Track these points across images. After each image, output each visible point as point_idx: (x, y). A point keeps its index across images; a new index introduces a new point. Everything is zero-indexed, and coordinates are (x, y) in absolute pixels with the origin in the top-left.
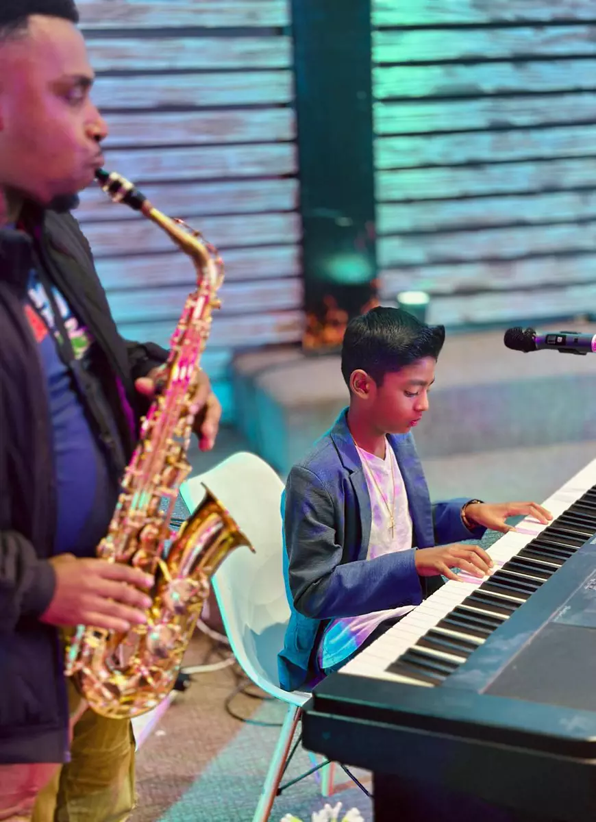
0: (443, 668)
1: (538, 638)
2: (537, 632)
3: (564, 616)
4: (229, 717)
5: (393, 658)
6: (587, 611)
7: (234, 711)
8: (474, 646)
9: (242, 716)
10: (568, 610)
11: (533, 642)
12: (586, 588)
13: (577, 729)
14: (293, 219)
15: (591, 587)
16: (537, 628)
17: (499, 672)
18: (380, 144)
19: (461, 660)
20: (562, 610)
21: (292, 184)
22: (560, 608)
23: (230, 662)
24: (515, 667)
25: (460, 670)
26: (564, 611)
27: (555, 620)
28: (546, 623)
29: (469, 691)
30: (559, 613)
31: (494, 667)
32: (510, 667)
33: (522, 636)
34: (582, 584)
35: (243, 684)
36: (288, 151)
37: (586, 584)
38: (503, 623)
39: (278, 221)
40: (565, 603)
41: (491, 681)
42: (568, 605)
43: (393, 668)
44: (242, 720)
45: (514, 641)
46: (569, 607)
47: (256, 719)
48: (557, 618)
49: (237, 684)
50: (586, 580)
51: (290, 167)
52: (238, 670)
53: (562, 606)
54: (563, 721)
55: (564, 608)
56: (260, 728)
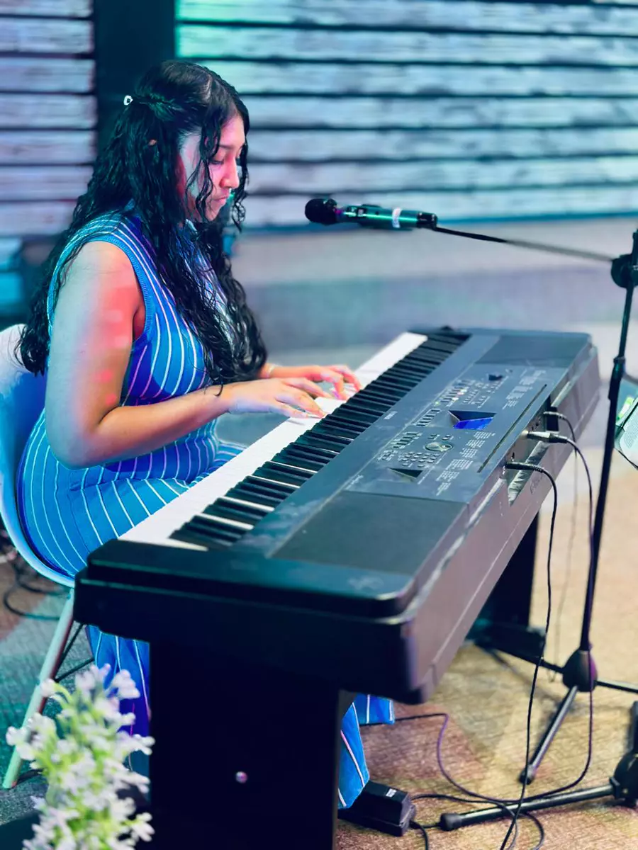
0: (230, 534)
1: (328, 505)
2: (328, 500)
3: (357, 485)
4: (8, 612)
5: (178, 526)
6: (380, 480)
7: (13, 605)
8: (263, 513)
9: (21, 610)
10: (360, 480)
11: (324, 508)
12: (379, 459)
13: (366, 588)
14: (90, 102)
15: (384, 458)
16: (328, 495)
17: (288, 537)
18: (183, 31)
19: (249, 527)
20: (354, 479)
21: (88, 65)
22: (352, 477)
23: (11, 556)
24: (305, 532)
25: (248, 535)
26: (357, 480)
27: (347, 488)
28: (338, 491)
29: (256, 555)
30: (351, 482)
31: (284, 531)
32: (300, 531)
33: (314, 503)
34: (376, 456)
35: (23, 579)
36: (84, 29)
37: (379, 455)
38: (294, 492)
39: (74, 104)
40: (358, 473)
41: (279, 544)
42: (360, 474)
43: (176, 535)
44: (21, 614)
45: (305, 509)
46: (362, 476)
47: (36, 612)
48: (350, 486)
49: (18, 579)
50: (380, 450)
51: (86, 47)
52: (20, 565)
53: (355, 475)
54: (352, 581)
55: (356, 477)
56: (41, 622)
